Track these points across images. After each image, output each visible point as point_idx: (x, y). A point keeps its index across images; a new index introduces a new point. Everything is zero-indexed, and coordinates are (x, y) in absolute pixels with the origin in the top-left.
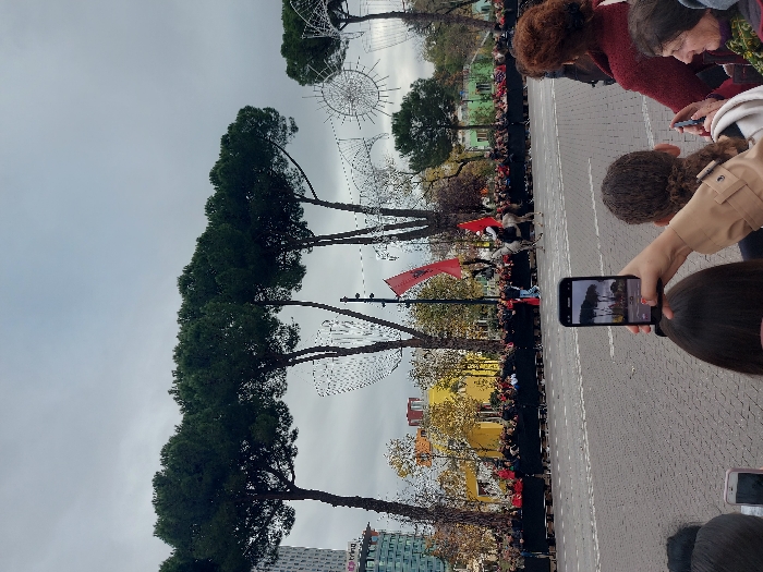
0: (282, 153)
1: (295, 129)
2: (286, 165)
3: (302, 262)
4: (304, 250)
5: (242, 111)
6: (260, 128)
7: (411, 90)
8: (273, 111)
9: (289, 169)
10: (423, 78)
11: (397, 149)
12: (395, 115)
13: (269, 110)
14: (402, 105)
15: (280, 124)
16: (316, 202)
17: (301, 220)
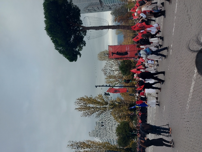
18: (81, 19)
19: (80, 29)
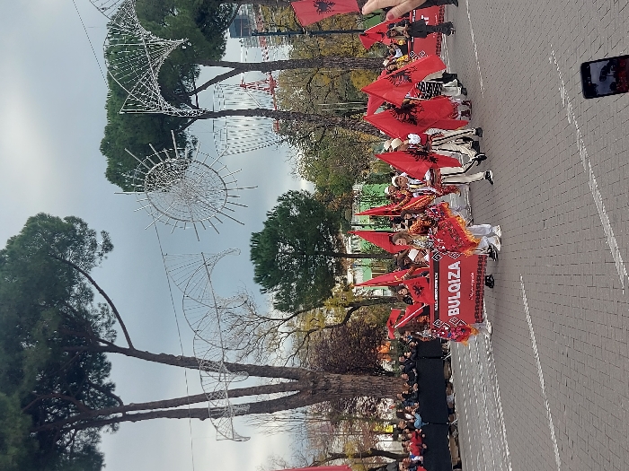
0: (86, 281)
1: (108, 247)
2: (90, 297)
3: (101, 447)
4: (105, 428)
5: (32, 220)
6: (57, 245)
7: (278, 204)
8: (79, 221)
9: (95, 305)
10: (294, 191)
11: (257, 280)
12: (255, 235)
13: (72, 220)
14: (266, 223)
15: (87, 239)
16: (131, 352)
17: (106, 381)
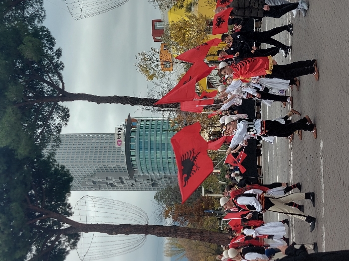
18: (69, 202)
19: (63, 228)
